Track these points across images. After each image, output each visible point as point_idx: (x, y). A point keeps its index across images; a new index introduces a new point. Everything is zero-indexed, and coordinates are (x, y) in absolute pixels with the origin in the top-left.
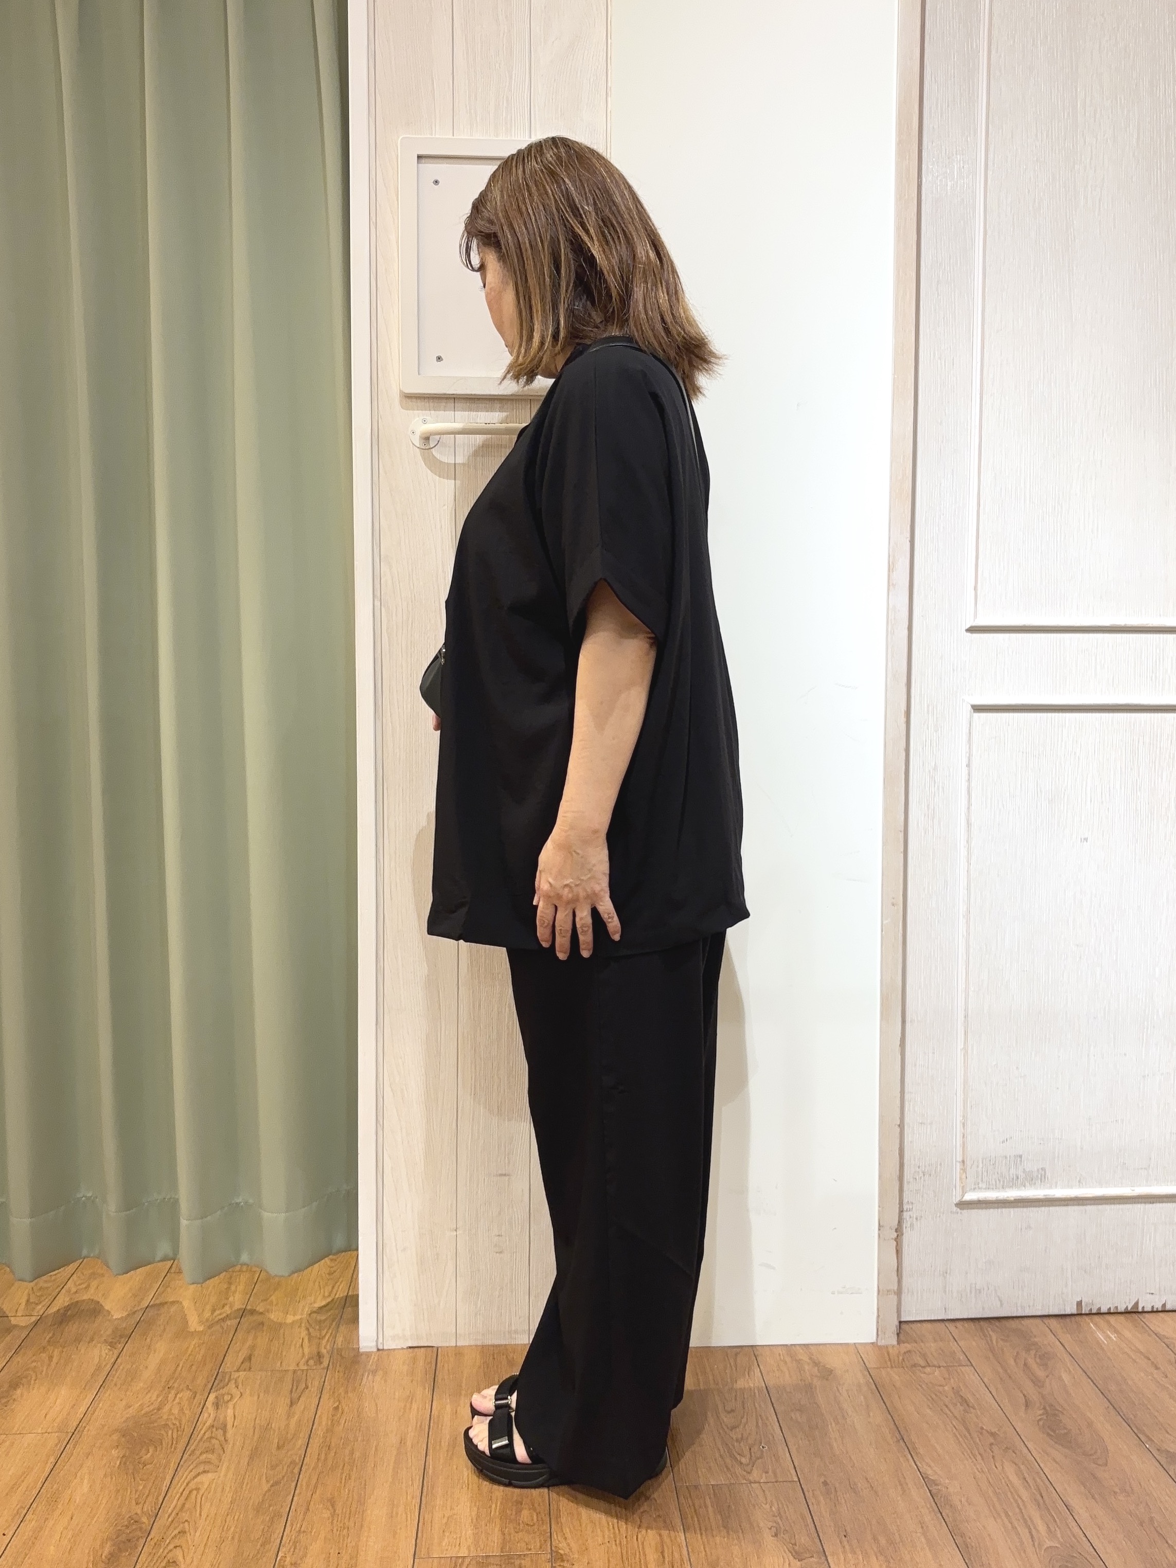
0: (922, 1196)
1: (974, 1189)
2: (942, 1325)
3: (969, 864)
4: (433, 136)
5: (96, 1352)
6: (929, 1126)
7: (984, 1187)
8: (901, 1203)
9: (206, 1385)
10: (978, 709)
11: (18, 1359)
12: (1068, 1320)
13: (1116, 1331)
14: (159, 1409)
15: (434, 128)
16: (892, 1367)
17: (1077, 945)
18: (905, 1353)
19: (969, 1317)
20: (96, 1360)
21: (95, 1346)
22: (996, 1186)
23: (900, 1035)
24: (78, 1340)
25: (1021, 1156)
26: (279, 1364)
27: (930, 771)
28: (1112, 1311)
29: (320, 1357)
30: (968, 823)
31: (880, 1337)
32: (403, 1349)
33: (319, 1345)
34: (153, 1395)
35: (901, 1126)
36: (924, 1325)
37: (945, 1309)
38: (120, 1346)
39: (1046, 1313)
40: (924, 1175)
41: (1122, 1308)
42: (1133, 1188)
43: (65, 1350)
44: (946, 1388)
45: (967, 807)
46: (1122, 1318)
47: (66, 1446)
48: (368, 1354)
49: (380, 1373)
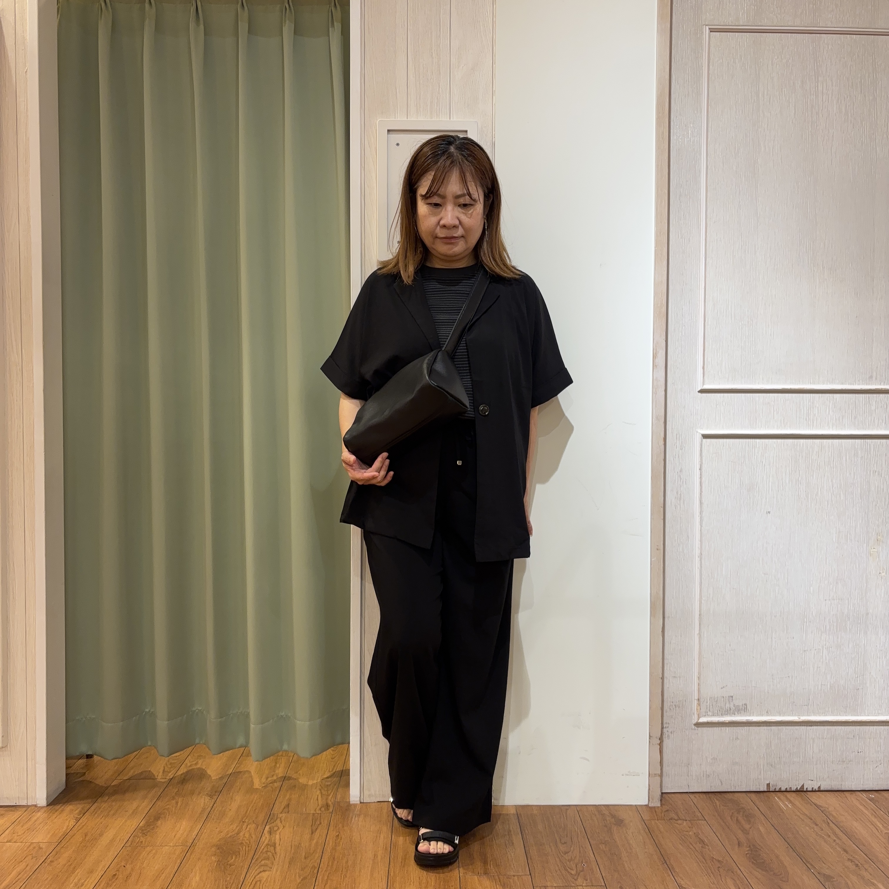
0: (675, 719)
1: (705, 716)
2: (686, 795)
3: (701, 526)
4: (396, 119)
5: (202, 800)
6: (678, 679)
7: (711, 714)
8: (662, 723)
9: (264, 821)
10: (705, 436)
11: (159, 803)
12: (761, 794)
13: (791, 802)
14: (238, 833)
15: (396, 115)
16: (658, 820)
17: (765, 574)
18: (665, 811)
19: (703, 791)
20: (202, 805)
21: (201, 797)
22: (718, 713)
23: (662, 626)
24: (192, 793)
25: (732, 697)
26: (304, 810)
27: (678, 473)
28: (788, 790)
29: (328, 806)
30: (700, 503)
31: (650, 801)
32: (375, 802)
33: (327, 799)
34: (234, 826)
35: (663, 678)
36: (677, 795)
37: (688, 786)
38: (215, 797)
39: (749, 791)
40: (676, 707)
41: (794, 789)
42: (799, 717)
43: (184, 799)
44: (690, 833)
45: (700, 493)
46: (794, 794)
47: (186, 854)
48: (355, 805)
49: (362, 815)
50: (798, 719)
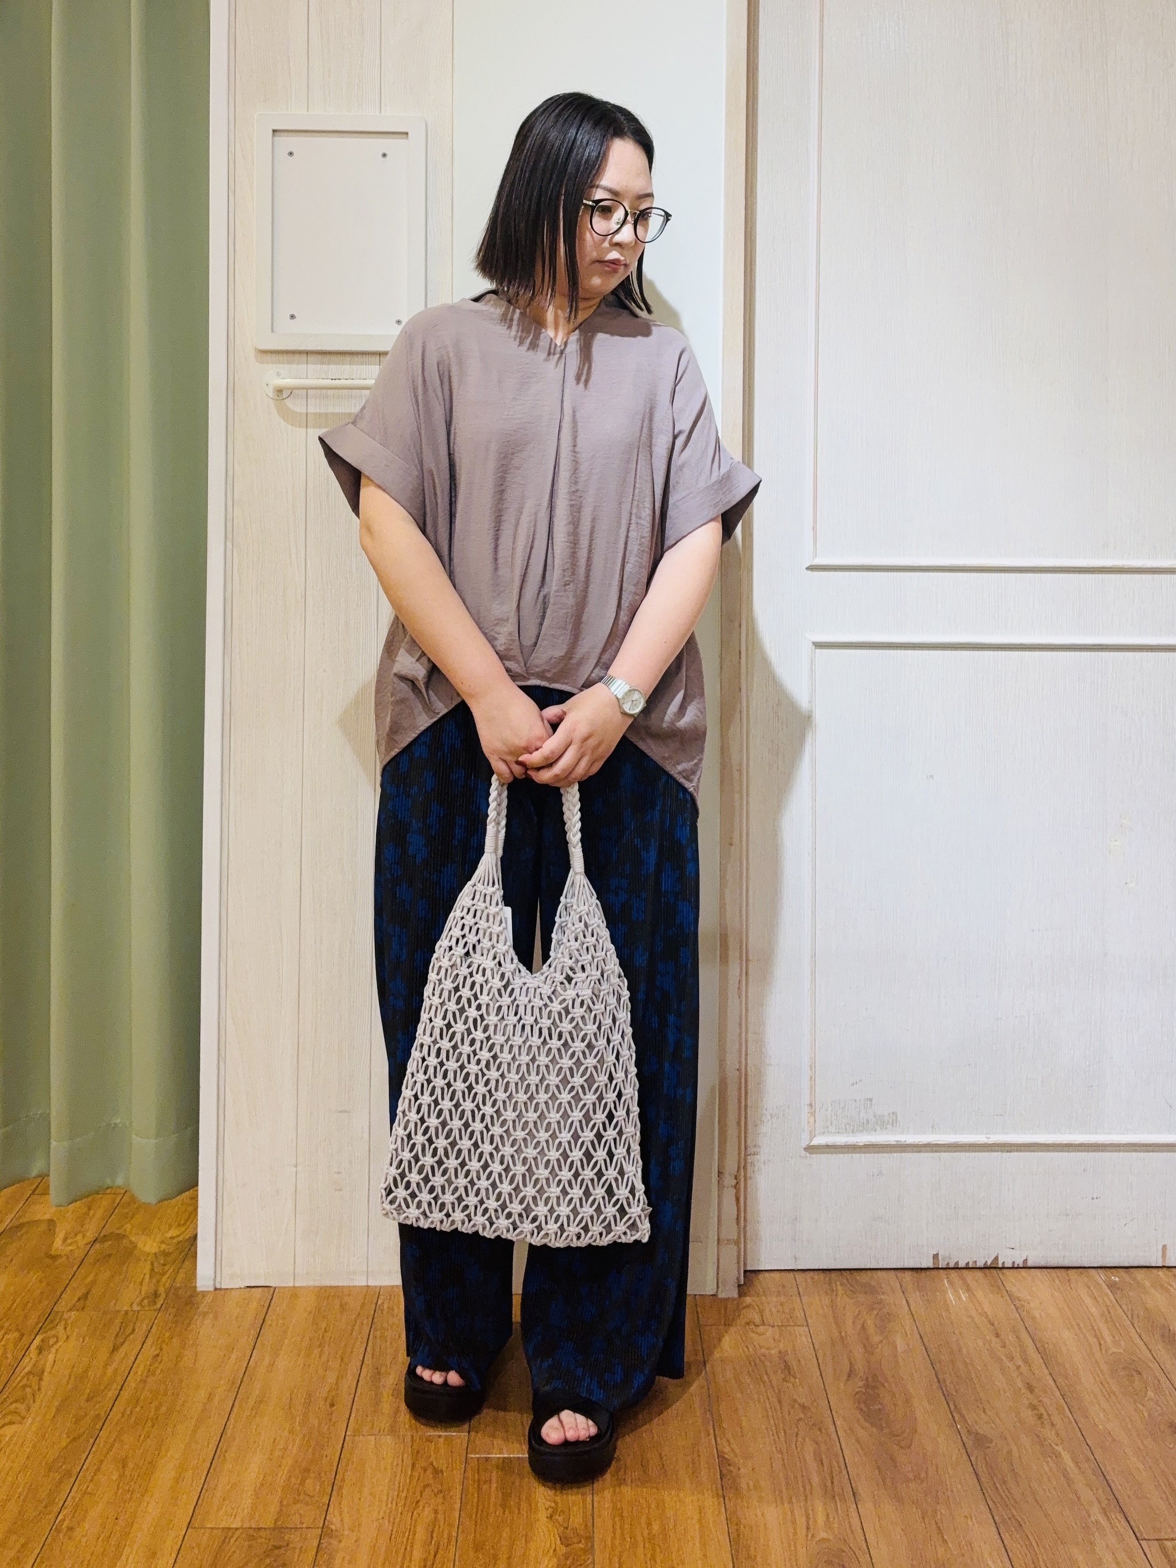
0: (770, 1139)
1: (823, 1133)
2: (791, 1274)
4: (288, 114)
6: (776, 1067)
7: (834, 1131)
9: (37, 1323)
10: (819, 645)
12: (923, 1274)
13: (968, 1289)
15: (289, 106)
16: (725, 1325)
18: (743, 1308)
19: (819, 1268)
22: (845, 1130)
23: (739, 978)
25: (871, 1100)
26: (112, 1304)
28: (970, 1266)
29: (156, 1296)
30: (812, 759)
31: (720, 1288)
32: (239, 1288)
33: (159, 1282)
35: (741, 1070)
37: (796, 1259)
39: (901, 1267)
40: (772, 1118)
41: (980, 1264)
42: (988, 1136)
46: (979, 1274)
48: (205, 1294)
49: (211, 1316)
50: (986, 1139)
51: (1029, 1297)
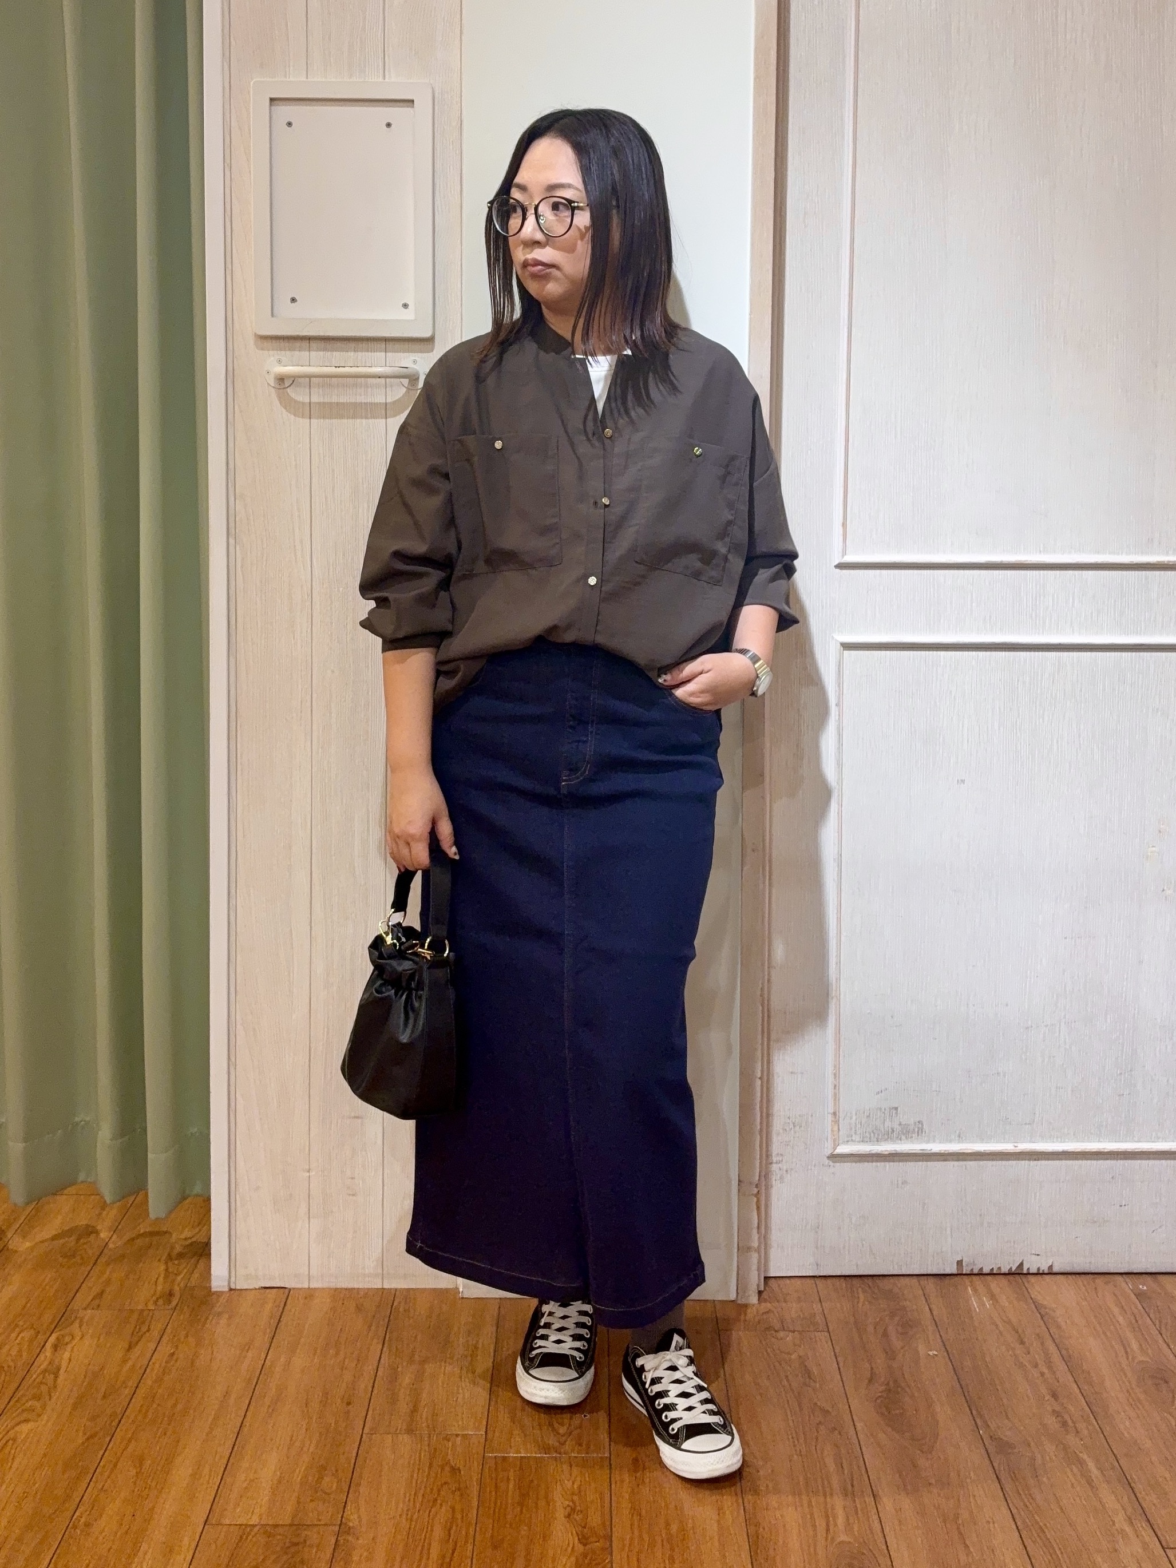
0: (792, 1148)
1: (848, 1141)
2: (812, 1281)
4: (287, 79)
6: (800, 1076)
7: (858, 1140)
8: (769, 1156)
9: (50, 1324)
10: (847, 646)
12: (947, 1280)
13: (992, 1297)
15: (287, 71)
16: (745, 1330)
18: (763, 1313)
19: (843, 1274)
22: (870, 1138)
25: (896, 1109)
26: (128, 1303)
28: (995, 1272)
29: (170, 1295)
30: (839, 763)
31: (740, 1294)
32: (256, 1289)
33: (172, 1282)
35: (764, 1078)
36: (793, 1280)
37: (817, 1265)
39: (925, 1273)
40: (794, 1126)
41: (1005, 1270)
42: (1016, 1144)
45: (837, 747)
46: (1003, 1281)
48: (219, 1294)
49: (226, 1315)
50: (1013, 1148)
51: (1054, 1306)
